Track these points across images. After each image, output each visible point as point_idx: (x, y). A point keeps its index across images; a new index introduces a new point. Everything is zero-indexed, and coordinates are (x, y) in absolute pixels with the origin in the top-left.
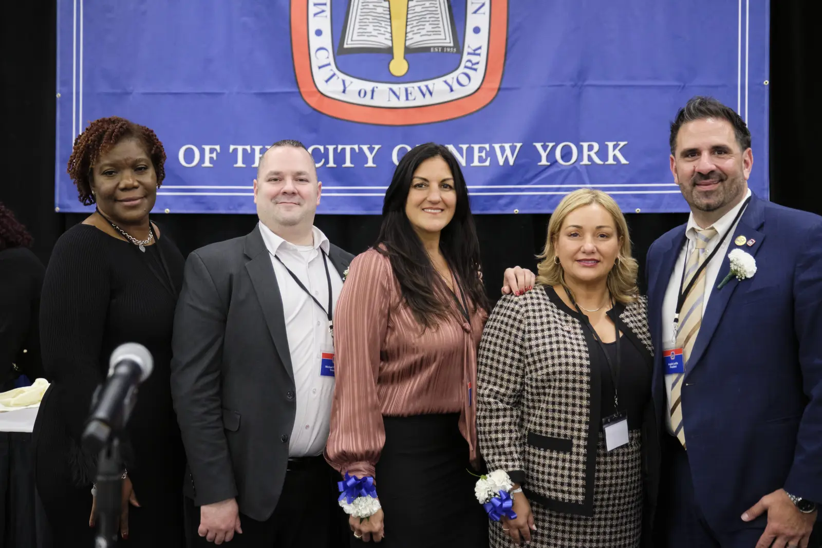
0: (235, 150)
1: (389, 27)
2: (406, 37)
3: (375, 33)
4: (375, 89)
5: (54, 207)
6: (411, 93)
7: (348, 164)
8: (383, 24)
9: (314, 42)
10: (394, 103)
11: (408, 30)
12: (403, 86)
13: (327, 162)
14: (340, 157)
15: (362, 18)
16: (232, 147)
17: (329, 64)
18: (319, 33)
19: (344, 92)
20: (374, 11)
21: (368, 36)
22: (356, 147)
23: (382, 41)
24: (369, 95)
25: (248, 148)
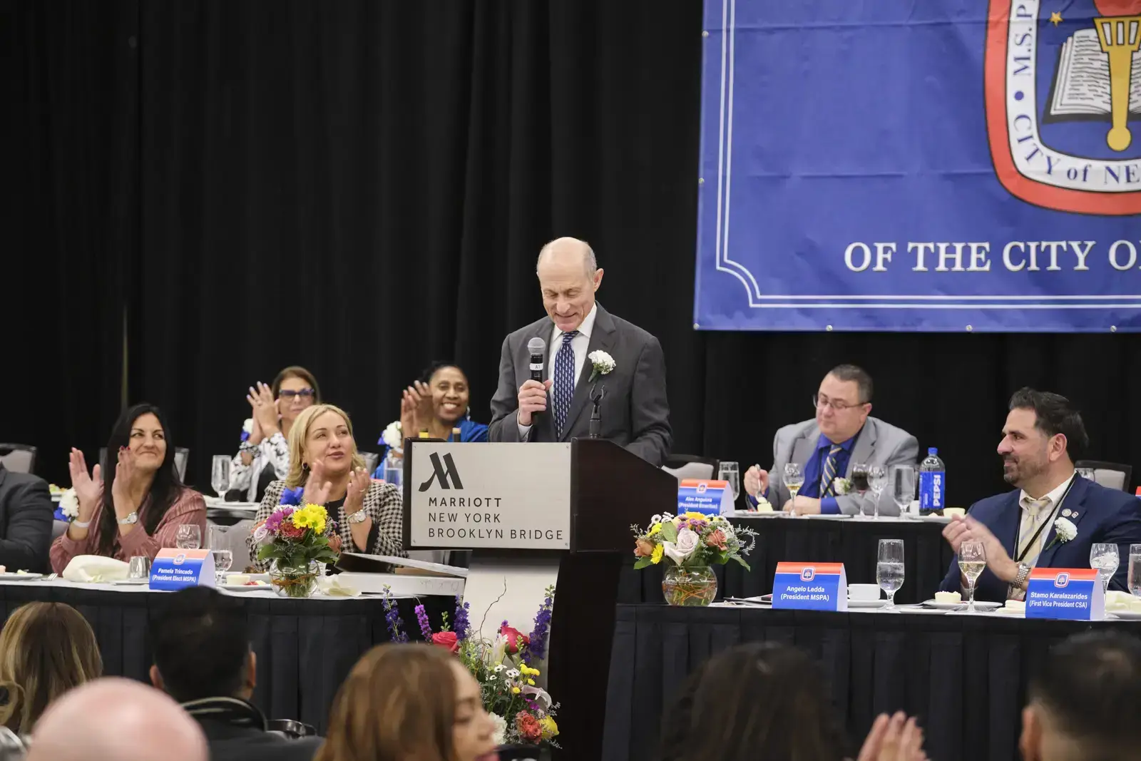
0: (915, 249)
1: (1108, 87)
2: (1129, 98)
3: (1090, 95)
4: (1088, 168)
5: (692, 323)
6: (1133, 174)
7: (1054, 266)
8: (1101, 82)
9: (1014, 108)
10: (1112, 186)
11: (1133, 89)
12: (1123, 164)
13: (1028, 264)
14: (1043, 257)
15: (1073, 75)
16: (911, 245)
17: (1031, 137)
18: (1019, 96)
19: (1049, 172)
20: (1091, 66)
21: (1081, 98)
22: (1064, 244)
23: (1099, 104)
24: (1080, 176)
25: (931, 246)
